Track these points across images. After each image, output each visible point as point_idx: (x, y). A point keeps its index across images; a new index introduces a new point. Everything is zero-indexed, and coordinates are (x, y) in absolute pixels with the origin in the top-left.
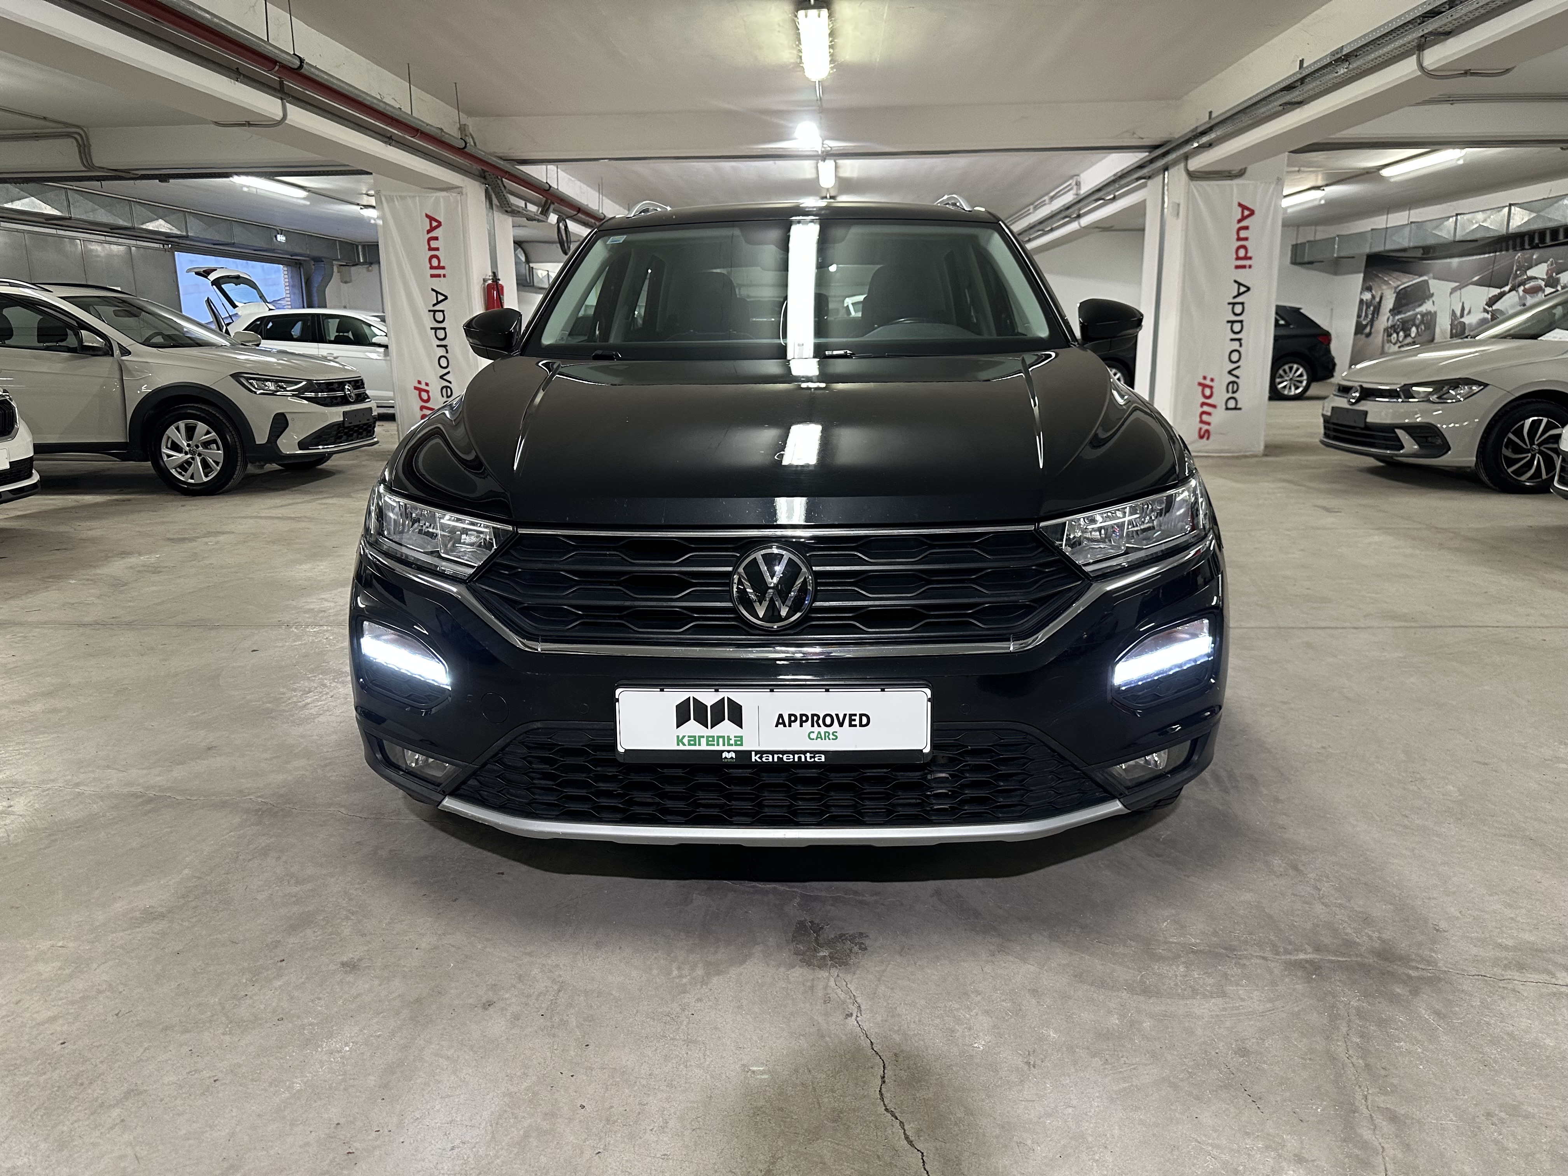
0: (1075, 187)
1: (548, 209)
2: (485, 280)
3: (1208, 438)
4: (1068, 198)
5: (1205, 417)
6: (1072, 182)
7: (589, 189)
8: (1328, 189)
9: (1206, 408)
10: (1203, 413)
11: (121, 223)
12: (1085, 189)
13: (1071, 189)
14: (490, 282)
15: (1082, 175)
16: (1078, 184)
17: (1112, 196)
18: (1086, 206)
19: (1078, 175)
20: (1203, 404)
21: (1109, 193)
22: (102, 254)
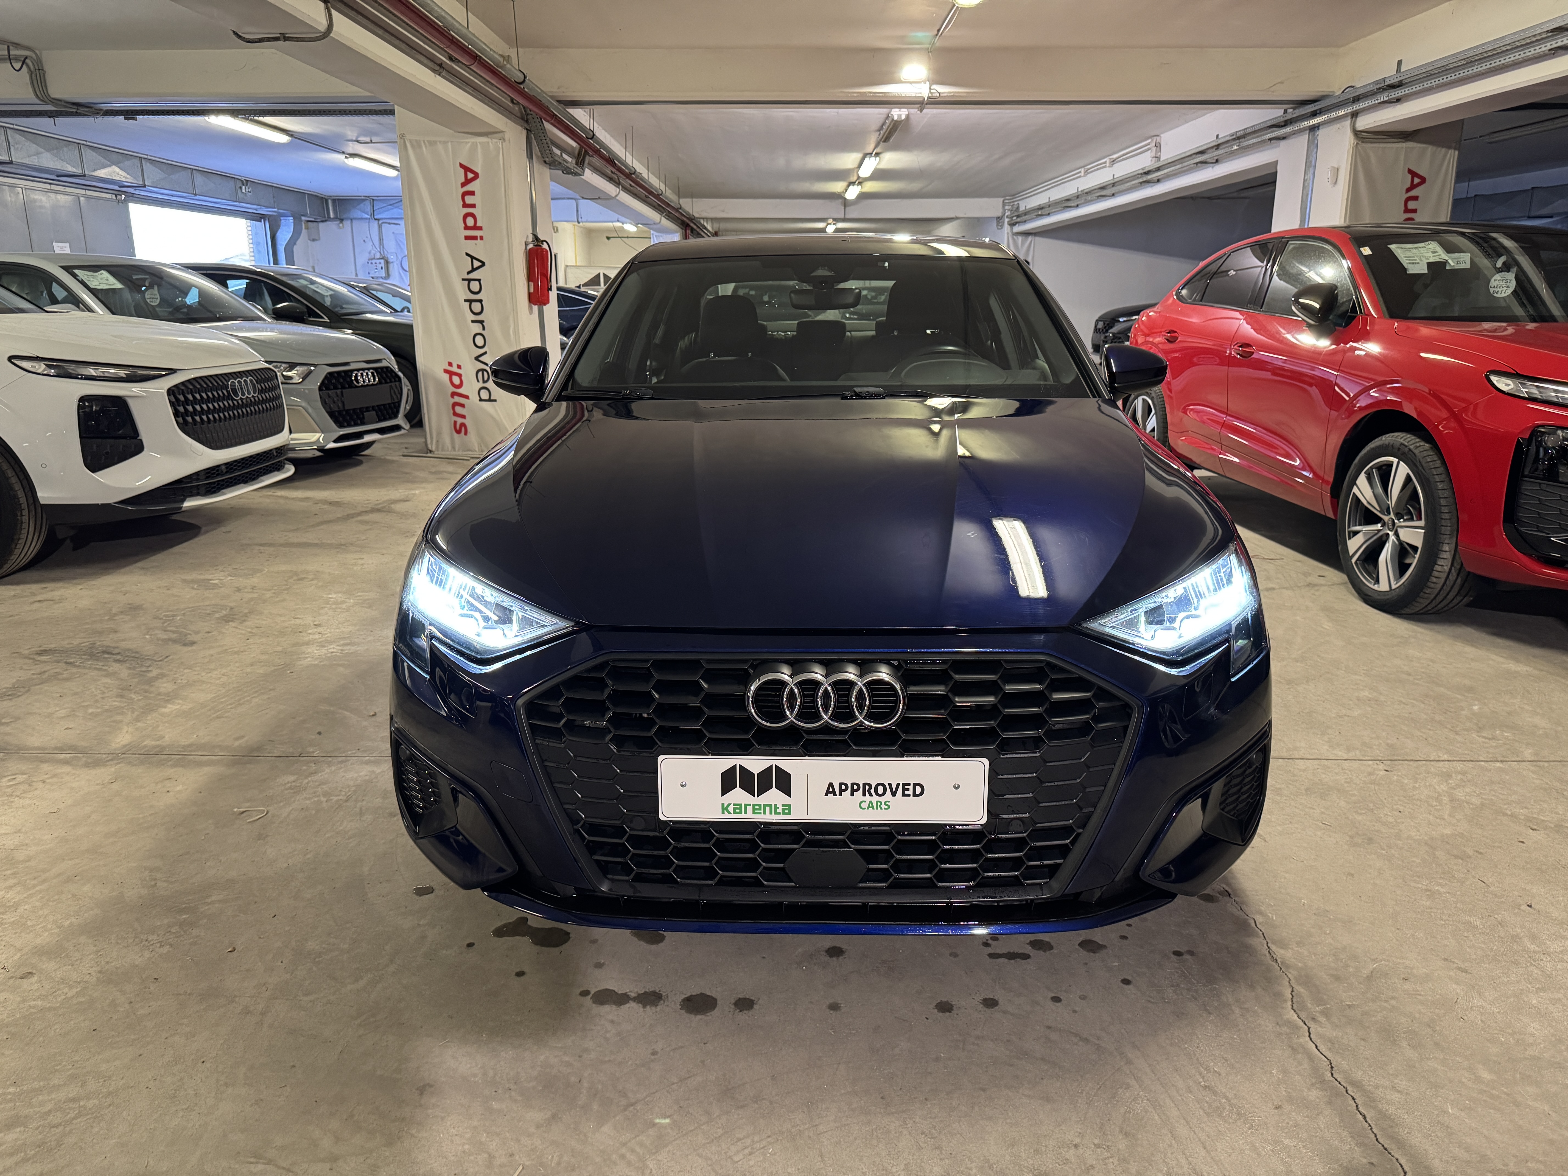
2: (526, 244)
11: (70, 169)
14: (532, 245)
22: (48, 205)
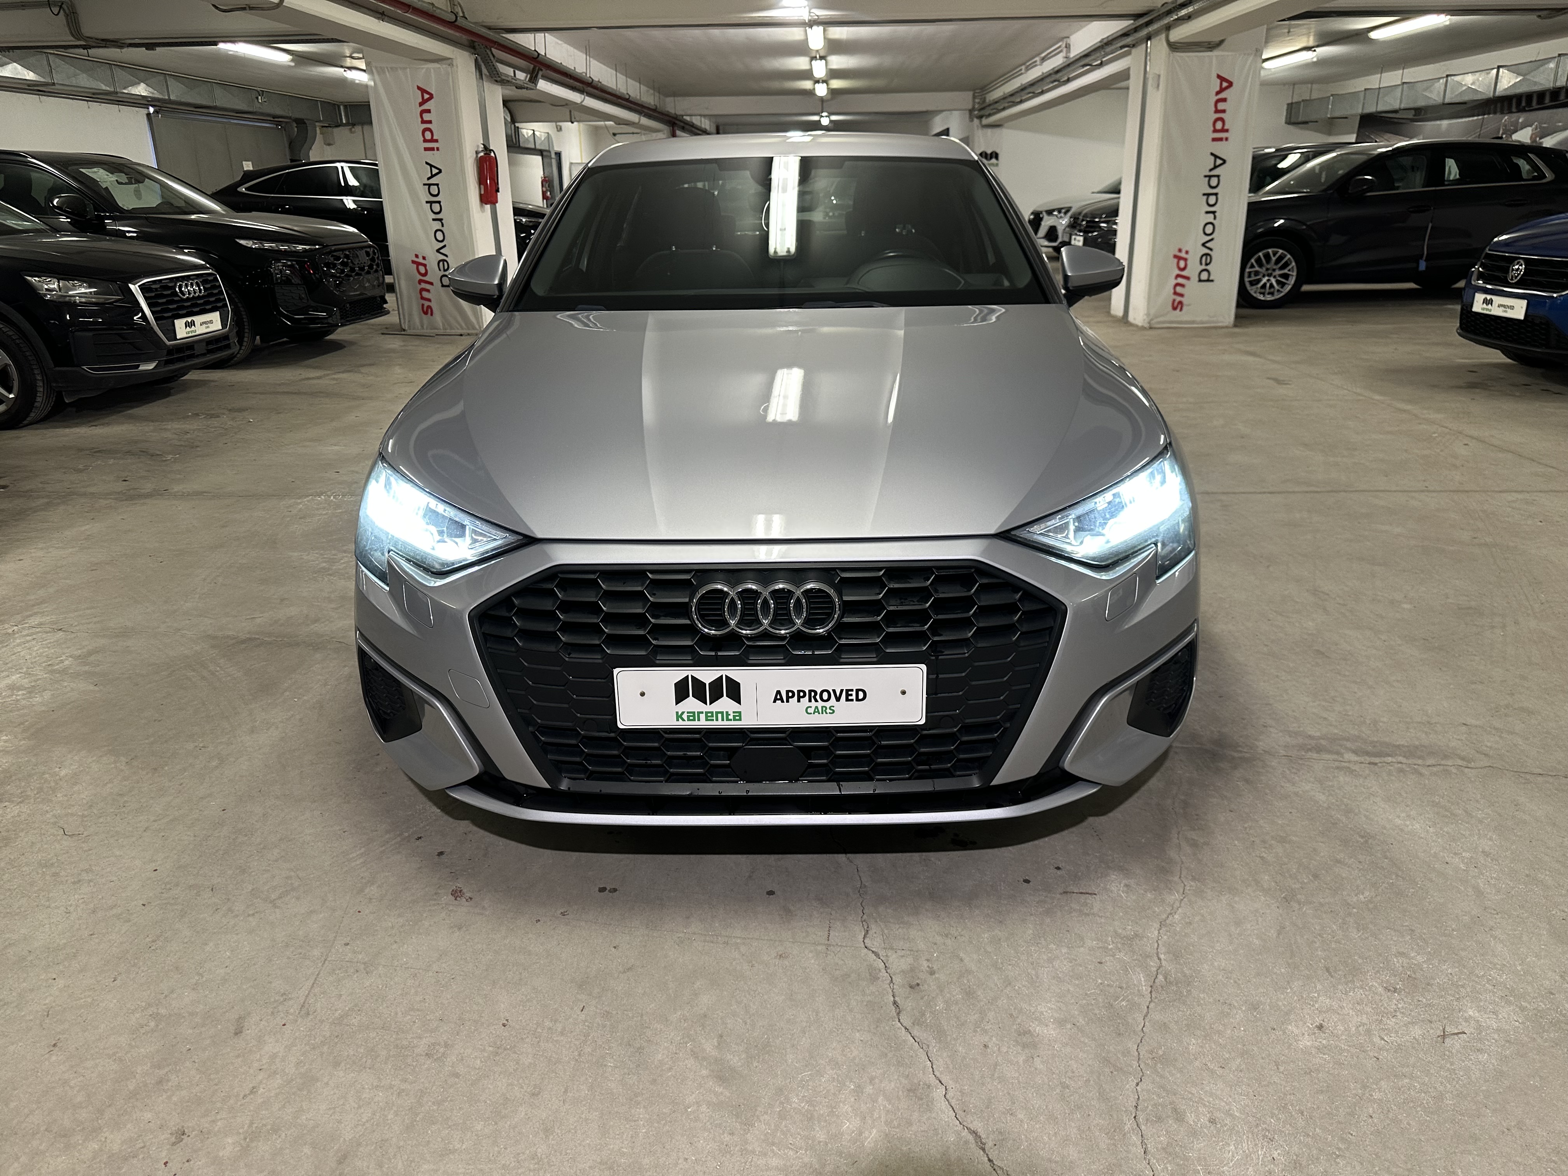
0: (1065, 50)
1: (536, 76)
2: (477, 153)
3: (1181, 310)
4: (1057, 61)
5: (1179, 289)
6: (1062, 44)
7: (575, 51)
8: (1320, 50)
9: (1180, 280)
10: (1177, 285)
11: (104, 87)
12: (1074, 53)
13: (1061, 51)
14: (482, 154)
15: (1071, 37)
16: (1068, 47)
17: (1099, 62)
18: (1074, 71)
19: (1068, 37)
20: (1178, 276)
21: (1096, 60)
